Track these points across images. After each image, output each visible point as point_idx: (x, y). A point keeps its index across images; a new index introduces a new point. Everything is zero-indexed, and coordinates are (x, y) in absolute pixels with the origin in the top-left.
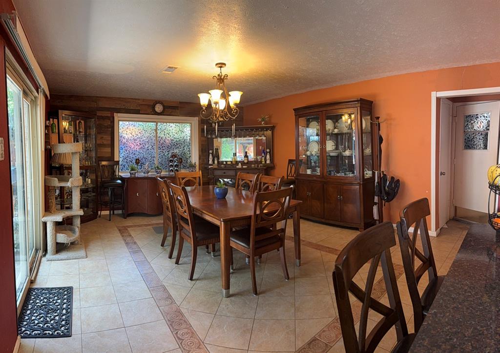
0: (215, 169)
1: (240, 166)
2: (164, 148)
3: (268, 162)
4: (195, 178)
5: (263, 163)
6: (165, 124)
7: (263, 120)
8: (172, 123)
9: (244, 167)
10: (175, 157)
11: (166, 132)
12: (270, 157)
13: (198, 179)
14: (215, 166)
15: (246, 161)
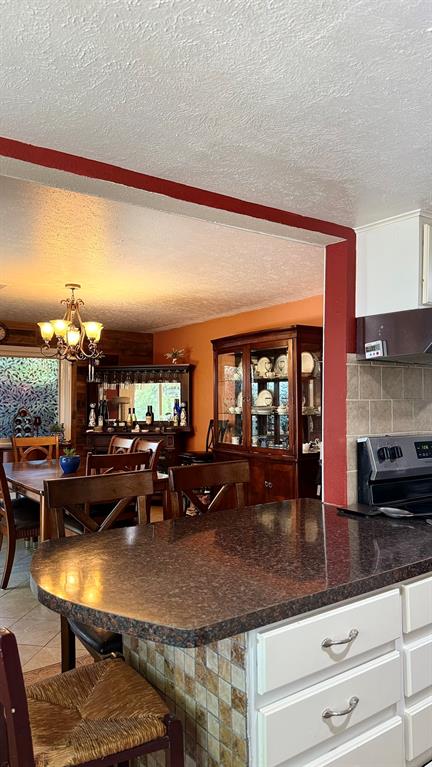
0: (97, 434)
1: (137, 429)
2: (7, 400)
3: (183, 424)
4: (47, 447)
5: (175, 425)
6: (10, 359)
7: (175, 355)
8: (23, 357)
9: (143, 431)
10: (25, 415)
11: (12, 372)
12: (186, 416)
13: (51, 448)
14: (98, 430)
15: (148, 422)
